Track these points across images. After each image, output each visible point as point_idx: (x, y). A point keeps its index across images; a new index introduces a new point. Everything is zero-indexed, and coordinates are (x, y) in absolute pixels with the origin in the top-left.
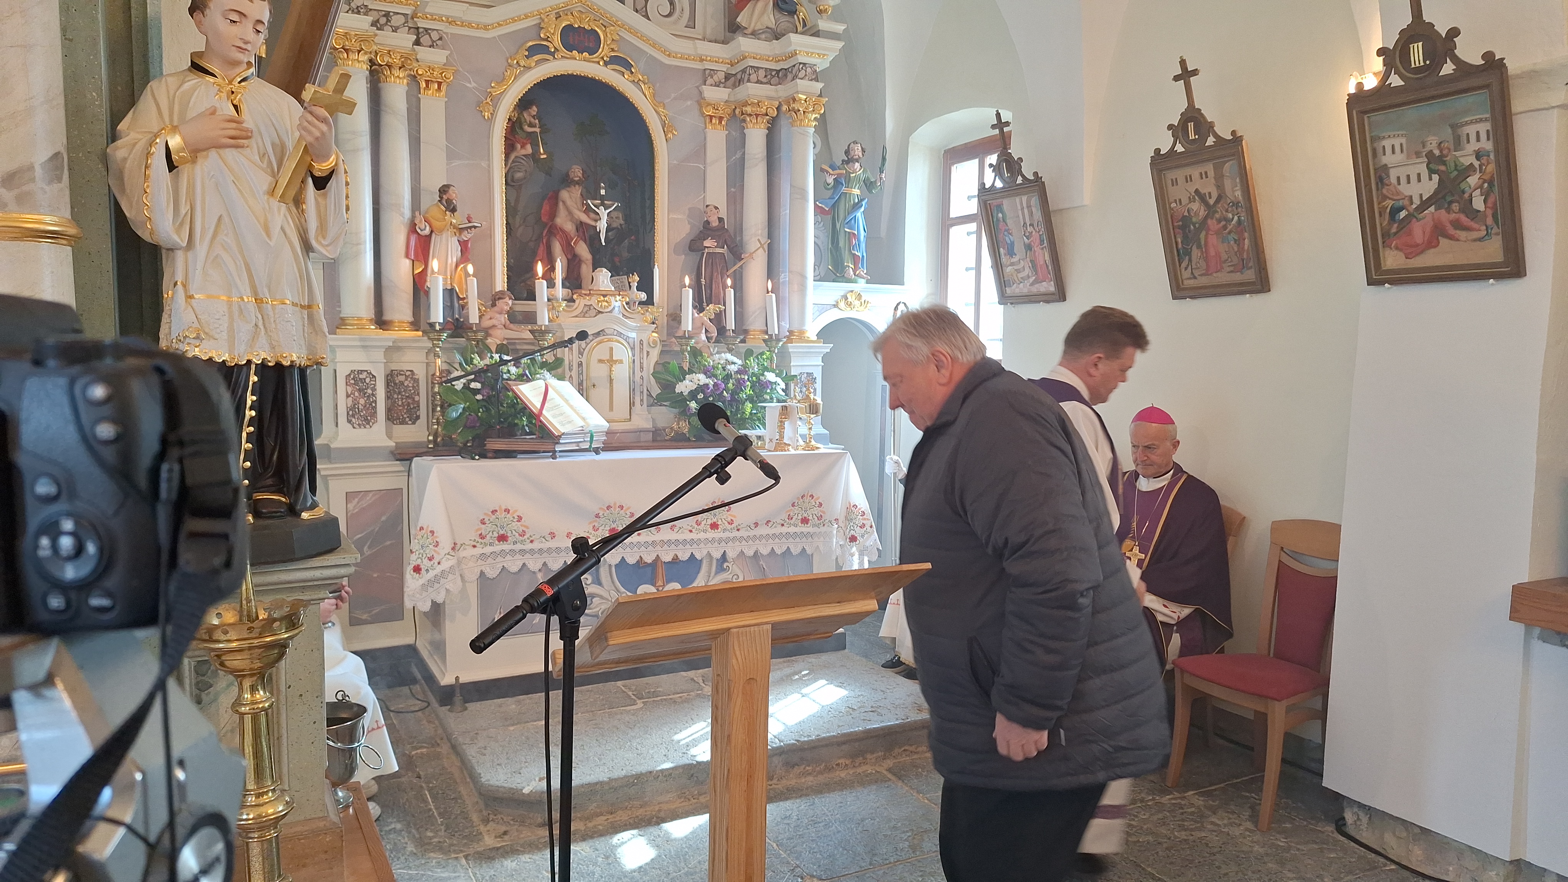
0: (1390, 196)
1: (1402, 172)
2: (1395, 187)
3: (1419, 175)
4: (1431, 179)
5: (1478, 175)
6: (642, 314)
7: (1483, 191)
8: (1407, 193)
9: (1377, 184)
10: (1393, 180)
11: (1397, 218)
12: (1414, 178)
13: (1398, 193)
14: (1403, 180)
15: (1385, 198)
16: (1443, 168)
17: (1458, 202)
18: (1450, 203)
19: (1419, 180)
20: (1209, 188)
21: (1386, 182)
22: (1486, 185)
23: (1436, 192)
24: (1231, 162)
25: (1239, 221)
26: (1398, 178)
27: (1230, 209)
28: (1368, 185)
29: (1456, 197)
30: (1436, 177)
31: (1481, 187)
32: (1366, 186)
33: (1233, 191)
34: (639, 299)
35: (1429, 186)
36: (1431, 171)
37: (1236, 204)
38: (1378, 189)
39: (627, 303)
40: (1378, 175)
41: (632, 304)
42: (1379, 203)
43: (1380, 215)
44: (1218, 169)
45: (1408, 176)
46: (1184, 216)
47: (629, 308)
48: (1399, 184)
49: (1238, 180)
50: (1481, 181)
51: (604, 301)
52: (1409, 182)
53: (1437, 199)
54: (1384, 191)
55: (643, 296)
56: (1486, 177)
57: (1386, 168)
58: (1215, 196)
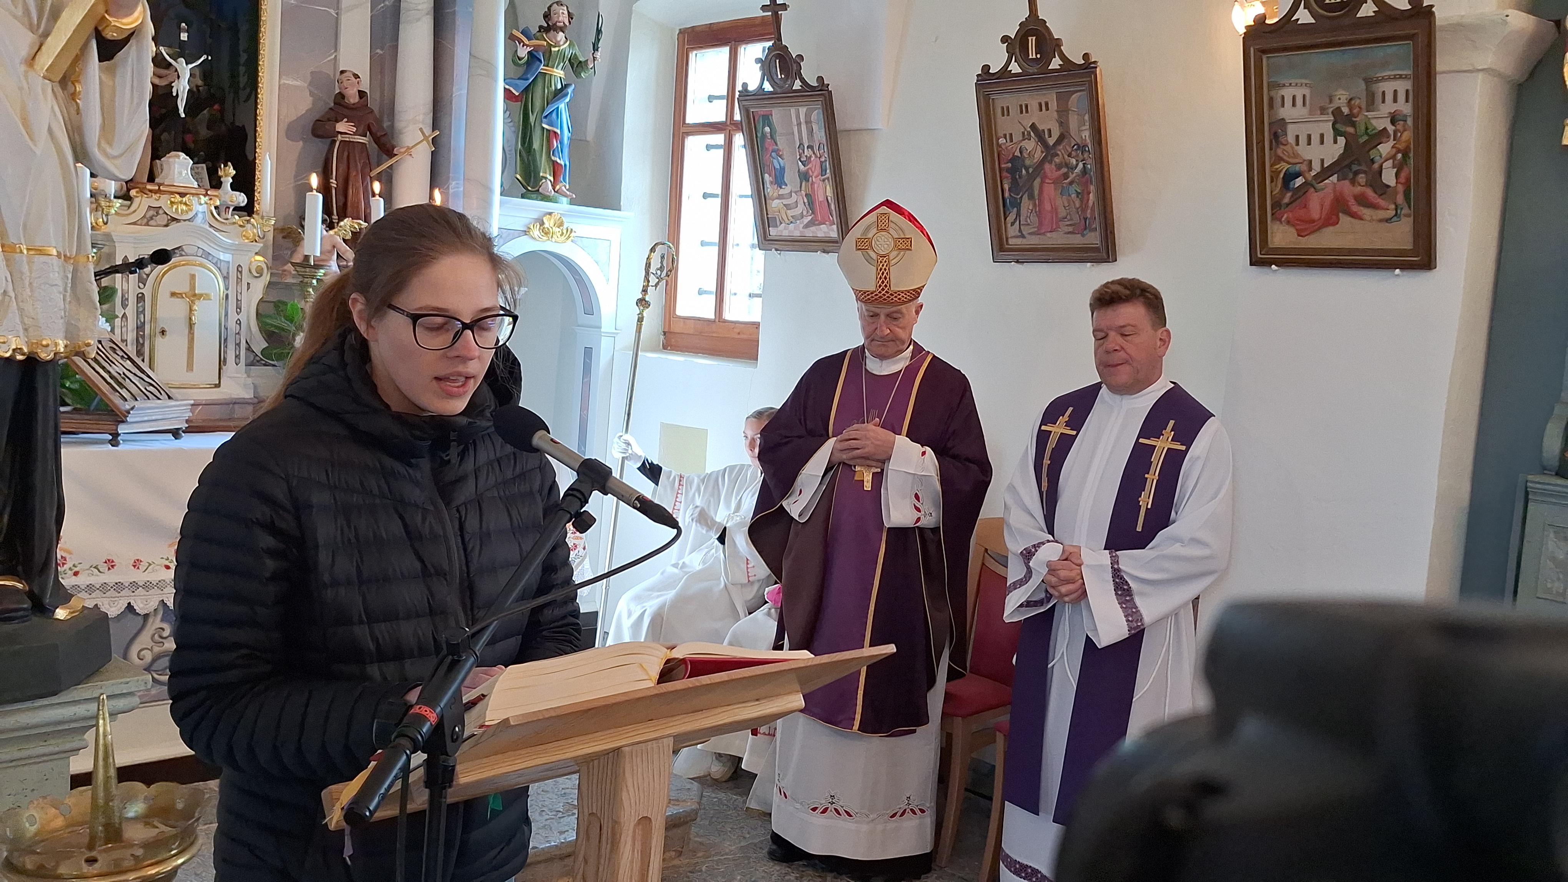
0: (1285, 158)
1: (1302, 131)
2: (1292, 148)
3: (1322, 136)
4: (1335, 142)
5: (1391, 143)
6: (241, 226)
7: (1396, 162)
8: (1308, 157)
9: (1271, 142)
10: (1291, 139)
11: (1291, 186)
12: (1315, 139)
13: (1296, 155)
14: (1303, 140)
15: (1280, 159)
16: (1350, 130)
17: (1365, 172)
18: (1356, 173)
19: (1322, 142)
20: (1049, 123)
21: (1282, 139)
22: (1399, 156)
23: (1342, 157)
24: (1079, 94)
25: (1085, 170)
26: (1297, 137)
27: (1074, 153)
28: (1261, 142)
29: (1364, 168)
30: (1342, 140)
31: (1393, 157)
32: (1257, 143)
33: (1080, 131)
34: (235, 204)
35: (1333, 151)
36: (1337, 133)
37: (1082, 148)
38: (1271, 149)
39: (216, 208)
40: (1272, 132)
41: (223, 209)
42: (1271, 166)
43: (1272, 181)
44: (1063, 99)
45: (1309, 137)
46: (1014, 159)
47: (219, 215)
48: (1297, 144)
49: (1087, 117)
50: (1394, 150)
51: (181, 202)
52: (1309, 144)
53: (1342, 167)
54: (1279, 152)
55: (241, 199)
56: (1401, 146)
57: (1283, 123)
58: (1056, 135)
